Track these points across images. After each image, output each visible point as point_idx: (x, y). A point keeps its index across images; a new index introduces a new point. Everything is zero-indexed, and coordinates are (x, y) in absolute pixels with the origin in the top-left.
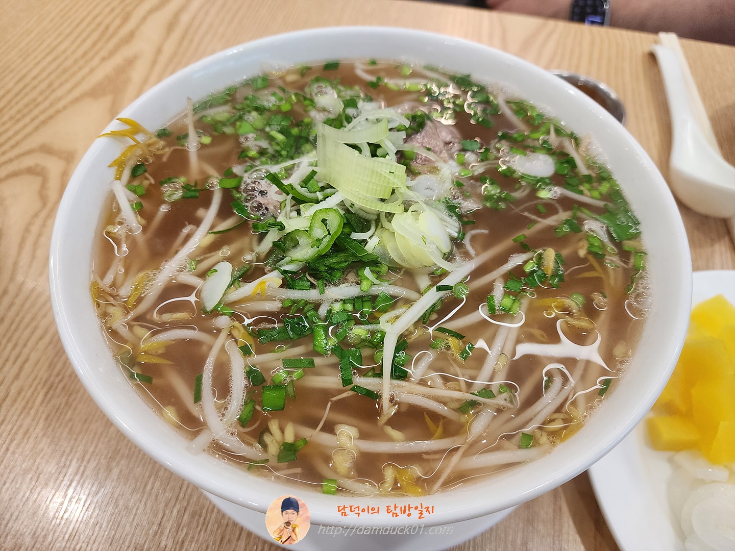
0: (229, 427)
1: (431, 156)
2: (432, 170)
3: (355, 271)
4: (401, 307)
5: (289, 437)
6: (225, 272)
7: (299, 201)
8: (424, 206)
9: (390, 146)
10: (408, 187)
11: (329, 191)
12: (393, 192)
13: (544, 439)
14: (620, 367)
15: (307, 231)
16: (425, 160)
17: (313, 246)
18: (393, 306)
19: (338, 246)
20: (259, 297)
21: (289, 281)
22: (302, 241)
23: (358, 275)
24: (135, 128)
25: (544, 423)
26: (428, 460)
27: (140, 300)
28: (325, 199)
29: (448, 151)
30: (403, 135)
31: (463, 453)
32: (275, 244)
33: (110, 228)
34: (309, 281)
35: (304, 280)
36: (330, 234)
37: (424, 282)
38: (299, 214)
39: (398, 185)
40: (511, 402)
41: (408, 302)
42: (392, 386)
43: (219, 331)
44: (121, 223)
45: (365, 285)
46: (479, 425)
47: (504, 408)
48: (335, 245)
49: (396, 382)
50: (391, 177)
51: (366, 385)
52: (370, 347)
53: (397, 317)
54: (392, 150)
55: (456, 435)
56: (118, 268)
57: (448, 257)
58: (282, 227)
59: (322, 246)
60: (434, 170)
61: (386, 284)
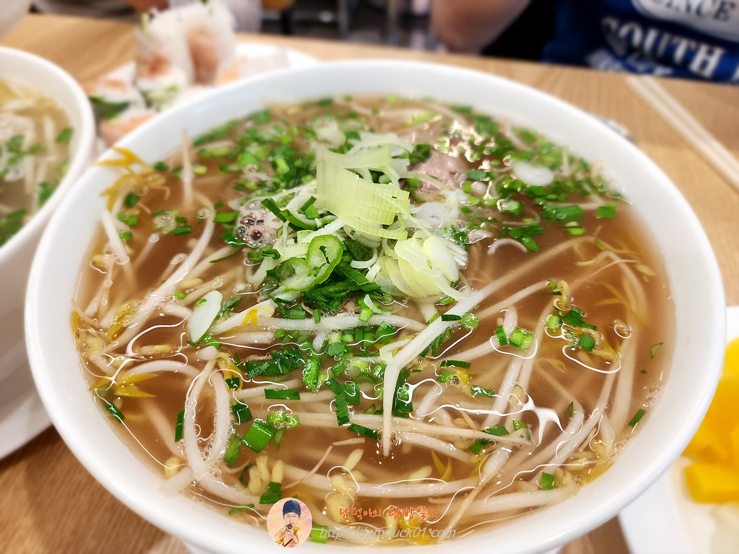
0: (213, 467)
1: (437, 185)
2: (438, 198)
3: (355, 300)
4: (404, 338)
5: (277, 478)
6: (214, 302)
7: (296, 227)
8: (429, 234)
9: (393, 173)
10: (412, 215)
11: (329, 217)
12: (396, 219)
13: (568, 479)
14: (650, 396)
15: (304, 259)
16: (430, 189)
17: (309, 274)
18: (396, 337)
19: (337, 276)
20: (250, 327)
21: (283, 310)
22: (298, 269)
23: (357, 304)
24: (130, 158)
25: (567, 461)
26: (435, 505)
27: (122, 331)
28: (324, 225)
29: (453, 180)
30: (407, 162)
31: (475, 498)
32: (270, 273)
33: (97, 258)
34: (303, 310)
35: (300, 310)
36: (329, 263)
37: (429, 312)
38: (296, 241)
39: (400, 211)
40: (529, 438)
41: (412, 333)
42: (393, 423)
43: (205, 362)
44: (109, 252)
45: (365, 314)
46: (493, 466)
47: (521, 446)
48: (333, 274)
49: (398, 420)
50: (393, 202)
51: (365, 423)
52: (369, 381)
53: (400, 349)
54: (395, 177)
55: (467, 477)
56: (101, 300)
57: (456, 285)
58: (277, 256)
59: (319, 275)
60: (440, 198)
61: (388, 313)
